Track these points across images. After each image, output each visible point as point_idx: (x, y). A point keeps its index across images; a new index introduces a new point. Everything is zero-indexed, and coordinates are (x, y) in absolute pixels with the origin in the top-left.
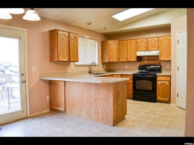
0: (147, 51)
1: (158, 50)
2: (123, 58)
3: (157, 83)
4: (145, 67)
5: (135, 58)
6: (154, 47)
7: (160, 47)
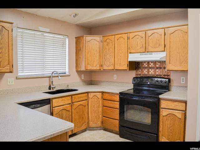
0: (145, 52)
1: (164, 51)
2: (108, 64)
3: (161, 113)
4: (143, 80)
5: (127, 65)
6: (157, 45)
7: (167, 46)
